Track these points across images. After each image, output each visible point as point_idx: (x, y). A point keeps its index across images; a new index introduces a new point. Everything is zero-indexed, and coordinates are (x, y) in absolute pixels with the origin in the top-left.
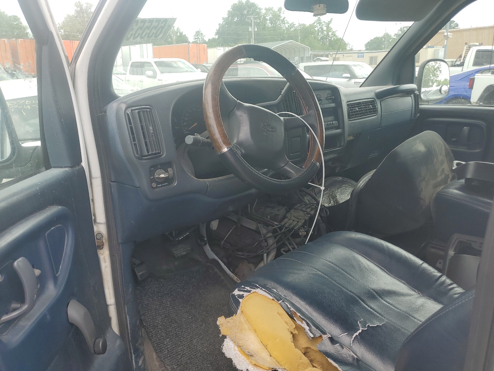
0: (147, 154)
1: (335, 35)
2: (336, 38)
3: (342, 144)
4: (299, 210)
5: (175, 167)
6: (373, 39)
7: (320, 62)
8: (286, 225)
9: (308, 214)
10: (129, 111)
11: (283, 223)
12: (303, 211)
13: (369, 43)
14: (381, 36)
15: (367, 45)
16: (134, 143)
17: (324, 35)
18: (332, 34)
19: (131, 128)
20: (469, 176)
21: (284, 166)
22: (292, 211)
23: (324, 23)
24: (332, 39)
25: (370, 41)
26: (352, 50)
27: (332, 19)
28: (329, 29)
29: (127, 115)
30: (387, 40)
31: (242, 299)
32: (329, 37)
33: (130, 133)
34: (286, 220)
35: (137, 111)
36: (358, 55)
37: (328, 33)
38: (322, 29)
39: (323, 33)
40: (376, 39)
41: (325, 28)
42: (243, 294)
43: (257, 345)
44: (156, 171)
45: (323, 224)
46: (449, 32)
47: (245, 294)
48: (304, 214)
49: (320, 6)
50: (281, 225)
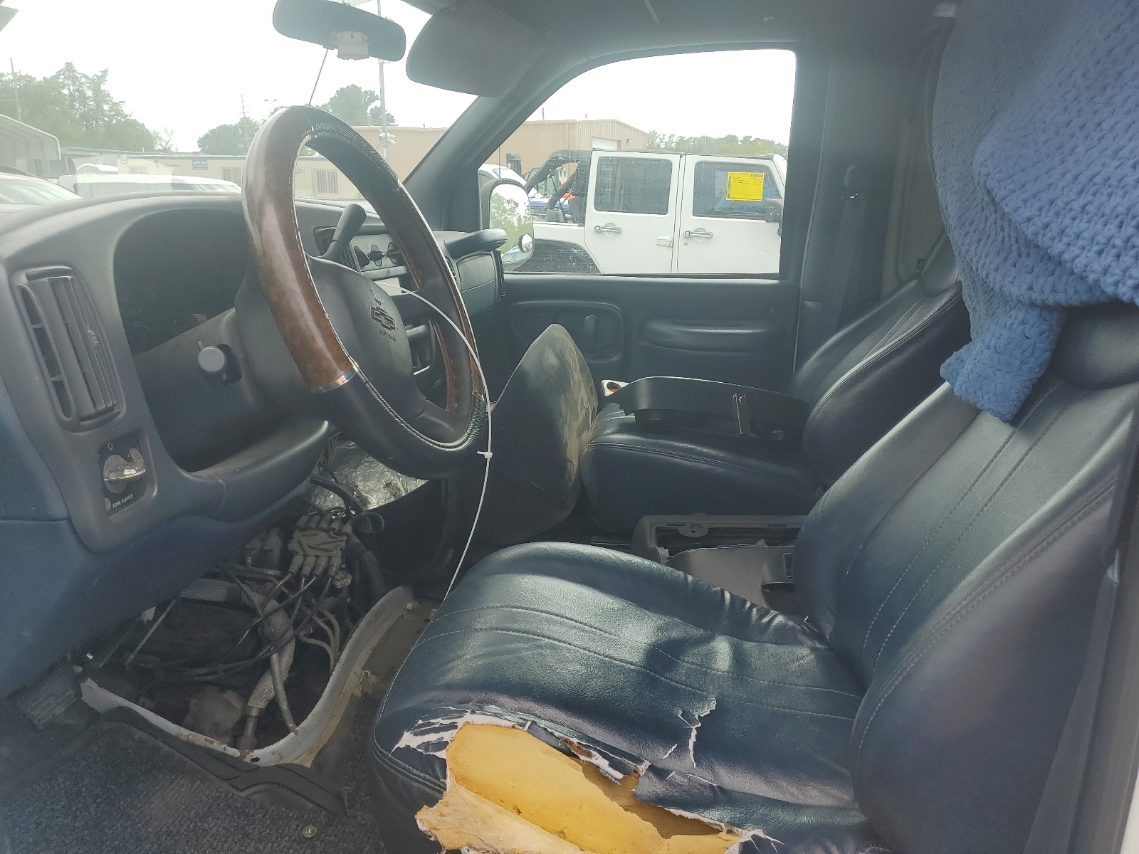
0: (92, 411)
1: (119, 113)
2: (123, 120)
3: (428, 358)
4: (310, 529)
5: (149, 446)
6: (215, 128)
7: (95, 175)
8: (306, 571)
9: (340, 533)
10: (22, 280)
11: (294, 568)
12: (324, 530)
13: (206, 136)
14: (234, 124)
15: (203, 142)
16: (54, 379)
17: (90, 110)
18: (111, 110)
19: (41, 334)
20: (643, 404)
21: (421, 413)
22: (297, 535)
23: (84, 80)
24: (114, 122)
25: (209, 132)
26: (166, 150)
27: (105, 72)
28: (101, 96)
29: (18, 294)
30: (248, 132)
31: (445, 750)
32: (102, 114)
33: (38, 349)
34: (297, 560)
35: (46, 279)
36: (194, 163)
37: (99, 106)
38: (82, 93)
39: (85, 103)
40: (224, 129)
41: (89, 93)
42: (442, 738)
43: (541, 840)
44: (106, 463)
45: (369, 553)
46: (388, 132)
47: (446, 736)
48: (330, 536)
49: (352, 37)
50: (293, 573)
